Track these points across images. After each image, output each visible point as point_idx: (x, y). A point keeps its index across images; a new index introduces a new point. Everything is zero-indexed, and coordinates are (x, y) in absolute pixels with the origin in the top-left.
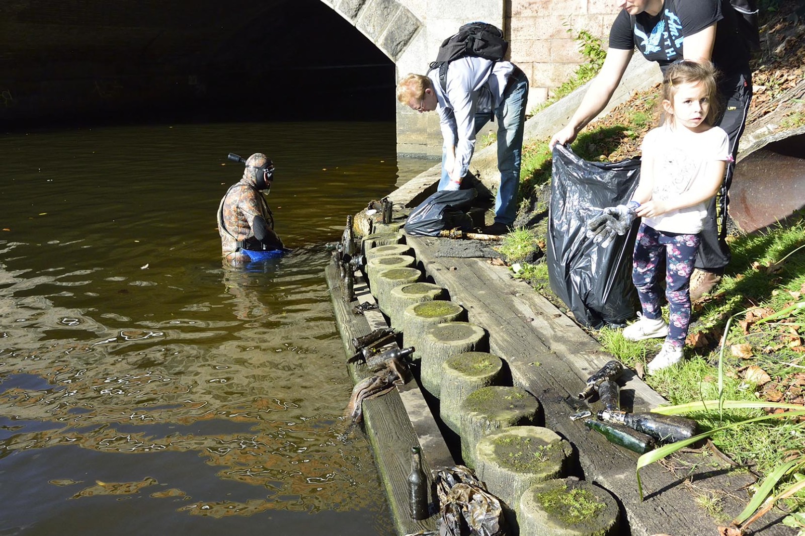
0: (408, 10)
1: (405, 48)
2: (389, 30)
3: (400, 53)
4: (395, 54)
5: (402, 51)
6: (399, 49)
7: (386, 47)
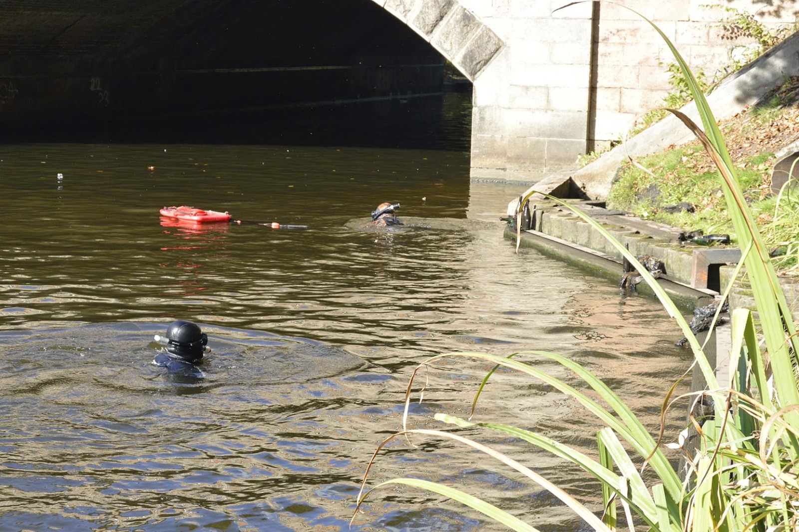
0: (490, 30)
1: (485, 67)
2: (468, 48)
3: (479, 73)
4: (473, 73)
5: (481, 71)
6: (478, 69)
7: (463, 65)
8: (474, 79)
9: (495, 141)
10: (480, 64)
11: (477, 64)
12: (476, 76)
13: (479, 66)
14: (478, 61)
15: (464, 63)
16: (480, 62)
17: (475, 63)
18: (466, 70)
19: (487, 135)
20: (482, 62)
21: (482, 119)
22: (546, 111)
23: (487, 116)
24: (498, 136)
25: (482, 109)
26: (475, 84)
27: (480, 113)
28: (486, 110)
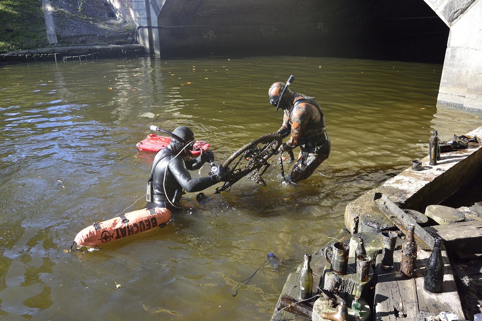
1: (461, 15)
3: (456, 20)
4: (452, 20)
5: (458, 18)
6: (455, 16)
7: (444, 14)
8: (451, 25)
9: (461, 74)
10: (457, 13)
11: (455, 13)
12: (453, 23)
13: (456, 14)
14: (455, 10)
15: (444, 12)
16: (457, 11)
17: (453, 12)
18: (445, 18)
19: (455, 70)
20: (460, 11)
21: (453, 57)
23: (458, 55)
24: (464, 72)
25: (454, 49)
26: (452, 29)
27: (452, 52)
28: (458, 50)
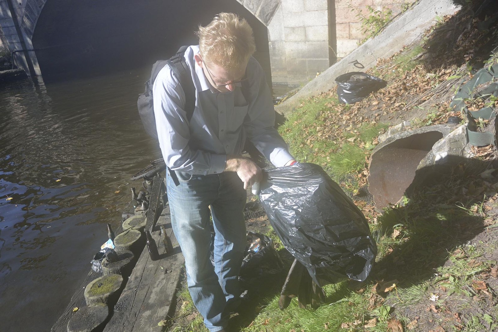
1: (271, 18)
4: (266, 22)
5: (270, 20)
6: (268, 18)
9: (282, 61)
10: (269, 16)
14: (267, 14)
15: (260, 16)
17: (265, 15)
18: (262, 20)
19: (277, 58)
20: (270, 14)
21: (274, 48)
22: (305, 42)
23: (276, 46)
24: (283, 58)
25: (273, 43)
26: (268, 27)
27: (273, 45)
28: (276, 43)
